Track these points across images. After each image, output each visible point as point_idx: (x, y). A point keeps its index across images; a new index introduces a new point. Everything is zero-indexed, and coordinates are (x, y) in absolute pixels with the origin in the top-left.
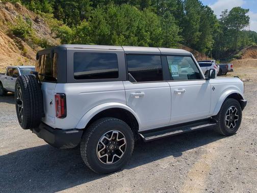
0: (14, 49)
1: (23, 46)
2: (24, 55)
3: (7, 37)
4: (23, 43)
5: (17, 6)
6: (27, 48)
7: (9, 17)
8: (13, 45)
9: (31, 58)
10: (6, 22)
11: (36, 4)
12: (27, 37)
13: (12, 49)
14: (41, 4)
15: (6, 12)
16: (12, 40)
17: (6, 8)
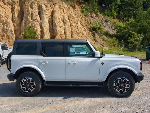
0: (90, 37)
1: (95, 36)
2: (95, 40)
3: (88, 31)
4: (96, 34)
5: (97, 15)
6: (97, 36)
7: (92, 21)
8: (90, 35)
9: (97, 42)
10: (90, 24)
11: (107, 12)
12: (98, 31)
13: (89, 37)
14: (110, 12)
15: (91, 18)
16: (90, 33)
17: (92, 17)
